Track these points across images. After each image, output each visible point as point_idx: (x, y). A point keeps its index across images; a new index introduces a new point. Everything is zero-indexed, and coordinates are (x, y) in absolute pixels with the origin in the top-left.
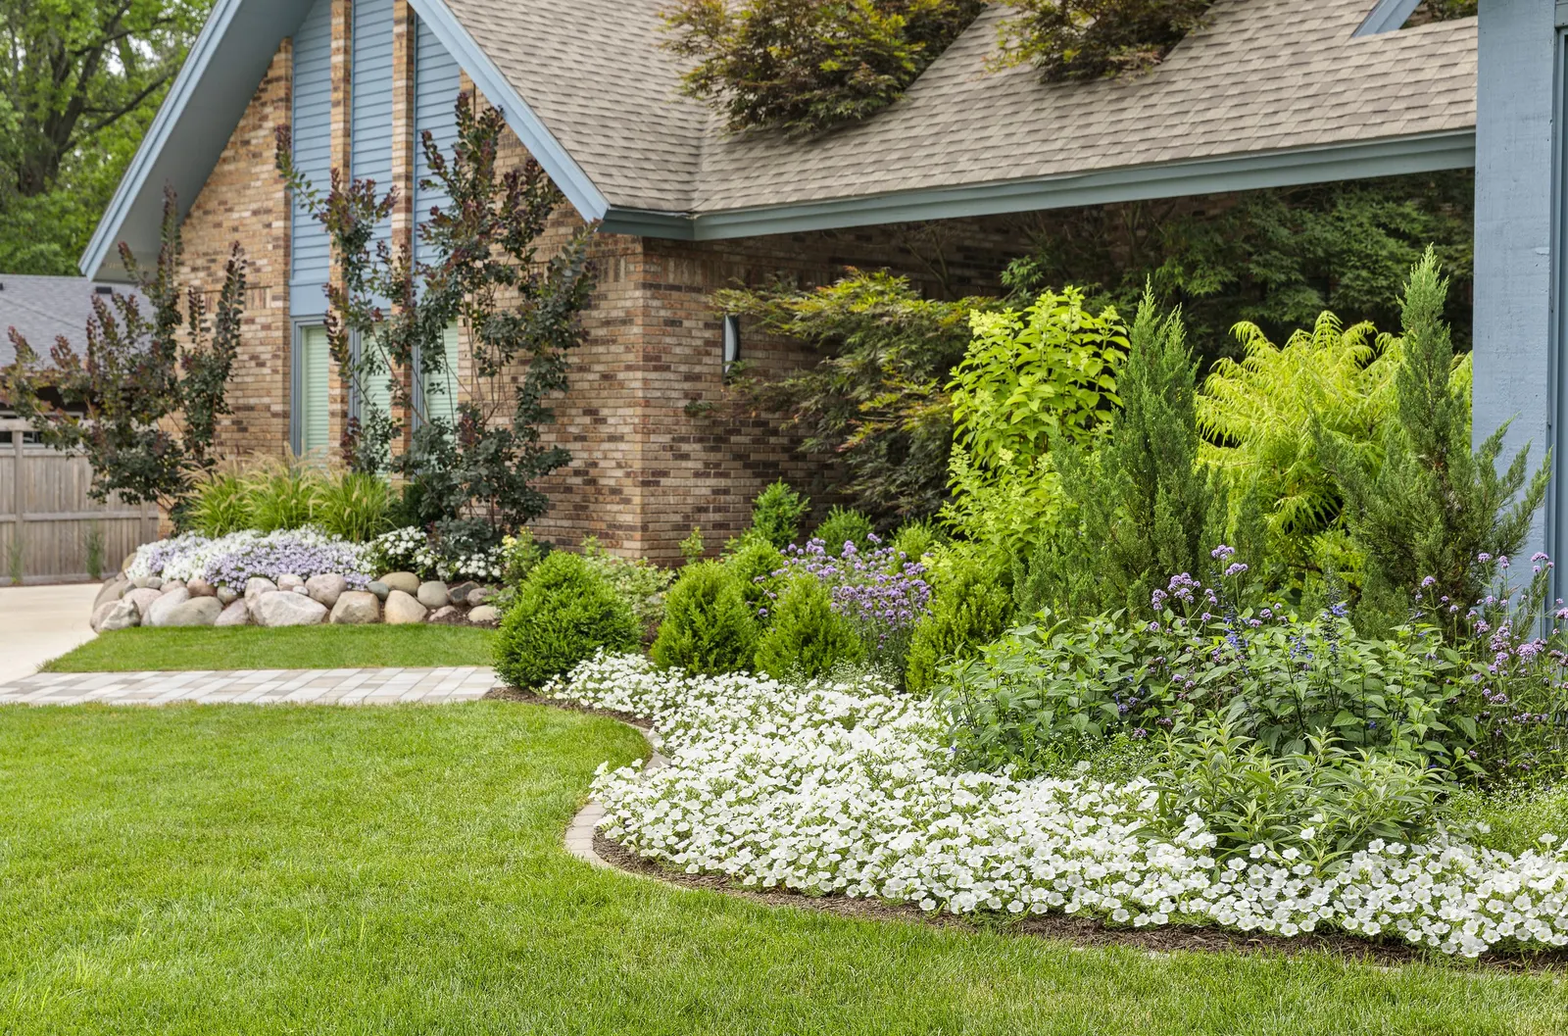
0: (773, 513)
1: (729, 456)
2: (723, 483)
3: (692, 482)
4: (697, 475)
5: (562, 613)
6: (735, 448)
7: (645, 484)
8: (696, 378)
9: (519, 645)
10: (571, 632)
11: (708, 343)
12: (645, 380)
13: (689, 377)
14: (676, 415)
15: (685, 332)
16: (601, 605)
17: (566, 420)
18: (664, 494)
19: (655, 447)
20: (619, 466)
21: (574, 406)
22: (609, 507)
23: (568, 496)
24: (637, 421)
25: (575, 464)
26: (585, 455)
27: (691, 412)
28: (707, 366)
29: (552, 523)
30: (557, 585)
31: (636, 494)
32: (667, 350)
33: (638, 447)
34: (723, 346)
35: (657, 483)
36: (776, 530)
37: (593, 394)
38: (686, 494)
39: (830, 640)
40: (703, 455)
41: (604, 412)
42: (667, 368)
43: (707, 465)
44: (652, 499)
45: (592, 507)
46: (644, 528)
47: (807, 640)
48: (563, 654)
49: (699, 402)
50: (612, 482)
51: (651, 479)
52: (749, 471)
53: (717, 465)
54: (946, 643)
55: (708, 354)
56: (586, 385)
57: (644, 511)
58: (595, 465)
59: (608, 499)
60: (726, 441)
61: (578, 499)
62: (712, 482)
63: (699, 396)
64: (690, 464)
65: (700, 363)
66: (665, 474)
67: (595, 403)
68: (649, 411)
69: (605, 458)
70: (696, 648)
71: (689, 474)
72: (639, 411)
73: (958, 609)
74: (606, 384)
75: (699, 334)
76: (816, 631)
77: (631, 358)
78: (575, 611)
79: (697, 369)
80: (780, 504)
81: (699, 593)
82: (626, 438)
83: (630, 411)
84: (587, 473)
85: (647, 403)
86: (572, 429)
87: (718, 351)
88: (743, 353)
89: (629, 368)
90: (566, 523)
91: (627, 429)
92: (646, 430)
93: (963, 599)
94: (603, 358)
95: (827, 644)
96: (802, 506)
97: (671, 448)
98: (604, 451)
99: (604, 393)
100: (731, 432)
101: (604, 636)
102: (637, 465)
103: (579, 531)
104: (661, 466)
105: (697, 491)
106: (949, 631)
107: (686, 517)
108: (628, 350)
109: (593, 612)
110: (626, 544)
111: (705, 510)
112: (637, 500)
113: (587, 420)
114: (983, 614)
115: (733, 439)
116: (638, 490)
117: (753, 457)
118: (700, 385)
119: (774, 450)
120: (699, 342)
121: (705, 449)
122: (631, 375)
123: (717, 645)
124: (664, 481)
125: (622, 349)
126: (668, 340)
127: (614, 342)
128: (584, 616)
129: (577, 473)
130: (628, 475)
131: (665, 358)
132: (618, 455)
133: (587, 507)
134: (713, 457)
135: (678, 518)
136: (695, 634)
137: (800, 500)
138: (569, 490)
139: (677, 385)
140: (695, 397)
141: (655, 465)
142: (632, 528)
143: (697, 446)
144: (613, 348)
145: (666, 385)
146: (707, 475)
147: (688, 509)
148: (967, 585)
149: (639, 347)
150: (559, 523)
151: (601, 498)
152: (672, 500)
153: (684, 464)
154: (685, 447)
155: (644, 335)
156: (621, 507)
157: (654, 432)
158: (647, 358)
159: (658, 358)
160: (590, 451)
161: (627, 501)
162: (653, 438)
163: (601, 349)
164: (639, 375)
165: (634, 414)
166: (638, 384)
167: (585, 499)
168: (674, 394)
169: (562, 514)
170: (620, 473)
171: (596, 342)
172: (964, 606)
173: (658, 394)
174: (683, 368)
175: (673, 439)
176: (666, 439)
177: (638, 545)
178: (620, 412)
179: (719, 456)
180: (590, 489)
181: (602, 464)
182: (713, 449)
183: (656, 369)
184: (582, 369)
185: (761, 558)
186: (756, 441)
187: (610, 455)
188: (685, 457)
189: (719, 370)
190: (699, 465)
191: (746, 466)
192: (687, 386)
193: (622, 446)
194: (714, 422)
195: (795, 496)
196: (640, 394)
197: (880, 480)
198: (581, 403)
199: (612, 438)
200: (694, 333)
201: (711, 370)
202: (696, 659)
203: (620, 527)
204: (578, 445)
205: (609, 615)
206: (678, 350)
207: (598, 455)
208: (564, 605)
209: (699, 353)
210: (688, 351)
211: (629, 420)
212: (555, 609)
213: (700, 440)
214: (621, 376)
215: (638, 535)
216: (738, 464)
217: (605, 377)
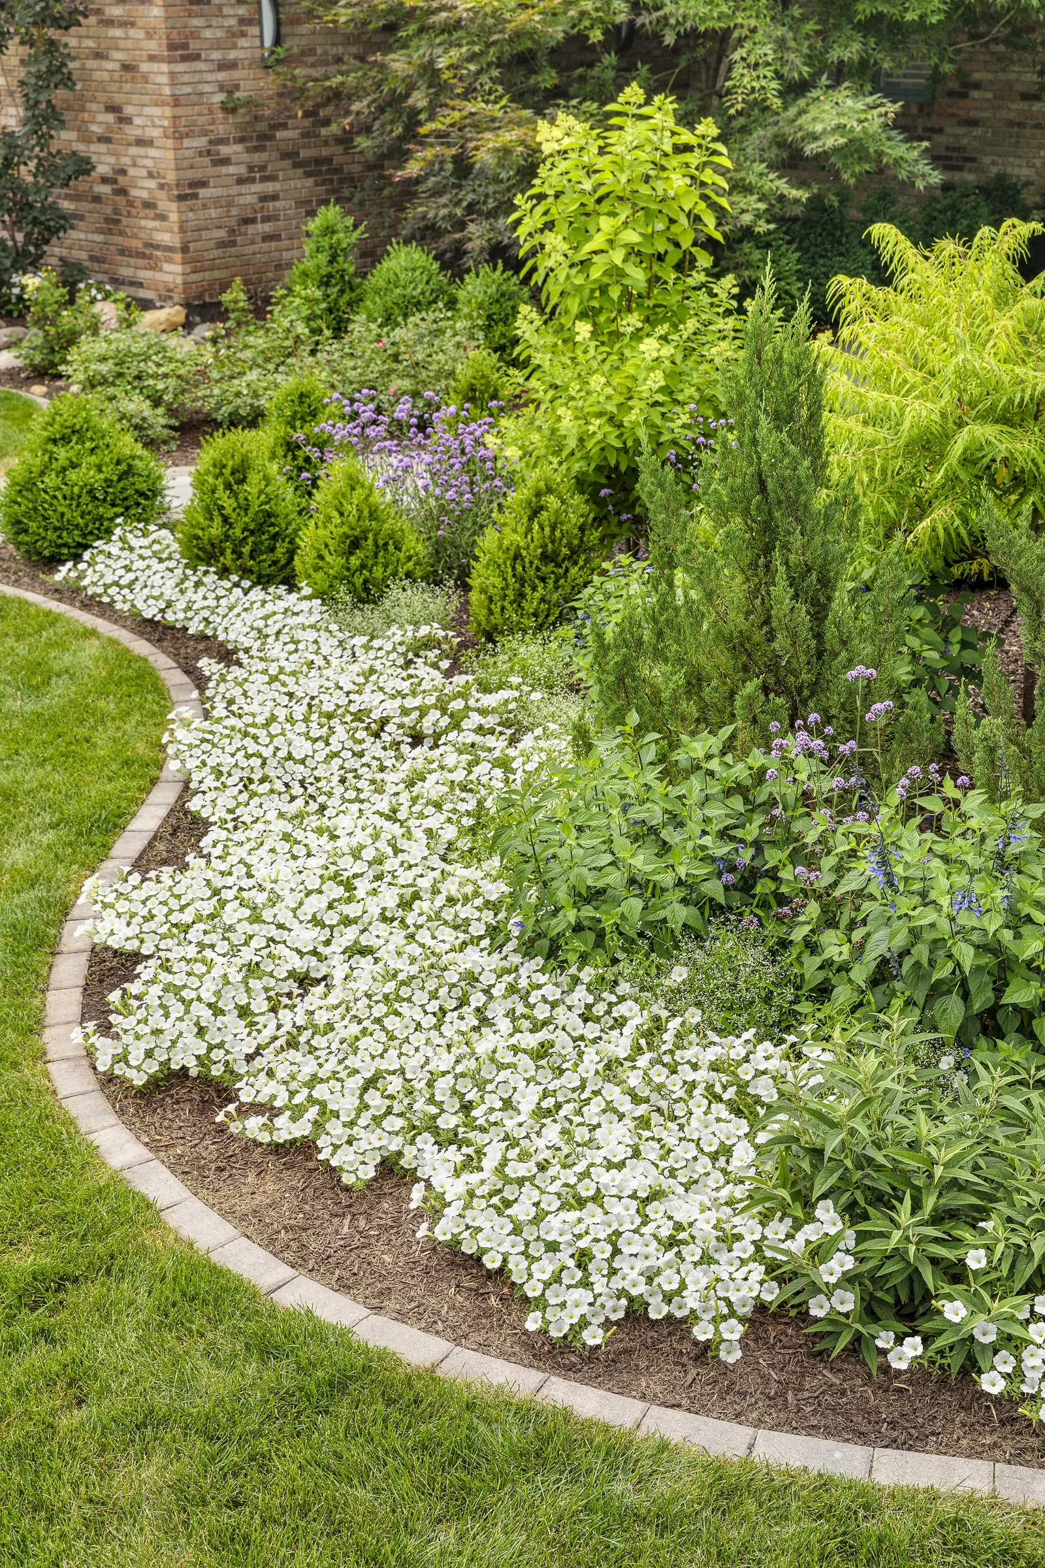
0: (325, 242)
1: (275, 155)
2: (270, 187)
3: (235, 189)
4: (241, 181)
5: (72, 475)
6: (282, 146)
7: (181, 198)
8: (230, 65)
9: (25, 514)
10: (85, 499)
11: (242, 21)
12: (172, 74)
13: (223, 66)
14: (211, 112)
15: (214, 10)
16: (118, 463)
17: (86, 116)
18: (205, 207)
19: (187, 153)
20: (151, 175)
21: (94, 99)
22: (143, 223)
23: (98, 206)
24: (166, 123)
25: (102, 169)
26: (112, 160)
27: (229, 109)
28: (244, 49)
29: (82, 236)
30: (65, 439)
31: (172, 210)
32: (195, 35)
33: (170, 155)
34: (260, 23)
35: (195, 196)
36: (331, 262)
37: (114, 87)
38: (230, 204)
39: (381, 543)
40: (246, 157)
41: (129, 110)
42: (196, 57)
43: (251, 169)
44: (191, 214)
45: (125, 221)
46: (185, 249)
47: (355, 544)
48: (77, 526)
49: (237, 95)
50: (144, 194)
51: (187, 192)
52: (300, 171)
53: (263, 168)
54: (514, 569)
55: (243, 34)
56: (105, 76)
57: (182, 230)
58: (123, 172)
59: (142, 214)
60: (271, 138)
61: (108, 210)
62: (258, 187)
63: (237, 87)
64: (231, 170)
65: (234, 47)
66: (203, 184)
67: (118, 99)
68: (180, 111)
69: (134, 165)
70: (227, 537)
71: (230, 181)
72: (168, 111)
73: (529, 530)
74: (128, 76)
75: (231, 12)
76: (365, 532)
77: (153, 46)
78: (85, 475)
79: (232, 55)
80: (334, 232)
81: (227, 472)
82: (156, 143)
83: (156, 111)
84: (115, 181)
85: (176, 102)
86: (96, 129)
87: (255, 30)
88: (285, 30)
89: (152, 58)
90: (99, 238)
91: (155, 133)
92: (179, 134)
93: (536, 512)
94: (122, 44)
95: (377, 546)
96: (359, 231)
97: (209, 152)
98: (133, 158)
99: (127, 87)
100: (275, 127)
101: (126, 499)
102: (171, 177)
103: (112, 248)
104: (197, 175)
105: (241, 201)
106: (517, 557)
107: (232, 232)
108: (149, 35)
109: (110, 472)
110: (166, 267)
111: (252, 221)
112: (174, 217)
113: (110, 118)
114: (558, 534)
115: (280, 134)
116: (174, 206)
117: (304, 154)
118: (236, 74)
119: (326, 144)
120: (232, 22)
121: (248, 150)
122: (155, 67)
123: (252, 533)
124: (203, 192)
125: (141, 34)
126: (195, 22)
127: (133, 24)
128: (96, 479)
129: (104, 180)
130: (162, 187)
131: (194, 45)
132: (149, 163)
133: (118, 221)
134: (258, 158)
135: (221, 234)
136: (225, 520)
137: (356, 226)
138: (97, 199)
139: (210, 77)
140: (230, 89)
141: (191, 175)
142: (170, 249)
143: (239, 148)
144: (132, 32)
145: (197, 78)
146: (252, 180)
147: (233, 223)
148: (538, 495)
149: (162, 32)
150: (91, 237)
151: (134, 212)
152: (213, 213)
153: (225, 170)
154: (225, 150)
155: (167, 18)
156: (156, 224)
157: (187, 135)
158: (172, 47)
159: (185, 46)
160: (117, 155)
161: (163, 217)
162: (186, 142)
163: (117, 32)
164: (165, 67)
165: (161, 115)
166: (164, 79)
167: (116, 211)
168: (207, 88)
169: (92, 228)
170: (152, 184)
171: (109, 23)
172: (536, 527)
173: (188, 89)
174: (216, 55)
175: (211, 142)
176: (201, 142)
177: (178, 269)
178: (147, 111)
179: (264, 156)
180: (120, 200)
181: (132, 172)
182: (256, 149)
183: (184, 59)
184: (99, 55)
185: (302, 395)
186: (305, 135)
187: (140, 162)
188: (226, 161)
189: (257, 53)
190: (242, 170)
191: (296, 165)
192: (222, 76)
193: (152, 152)
194: (256, 118)
195: (350, 221)
196: (167, 91)
197: (444, 200)
198: (101, 96)
199: (141, 142)
200: (225, 11)
201: (248, 53)
202: (229, 551)
203: (157, 247)
204: (103, 147)
205: (129, 472)
206: (208, 34)
207: (126, 160)
208: (74, 466)
209: (233, 35)
210: (220, 34)
211: (158, 123)
212: (64, 469)
213: (242, 140)
214: (145, 67)
215: (178, 257)
216: (287, 163)
217: (126, 67)
